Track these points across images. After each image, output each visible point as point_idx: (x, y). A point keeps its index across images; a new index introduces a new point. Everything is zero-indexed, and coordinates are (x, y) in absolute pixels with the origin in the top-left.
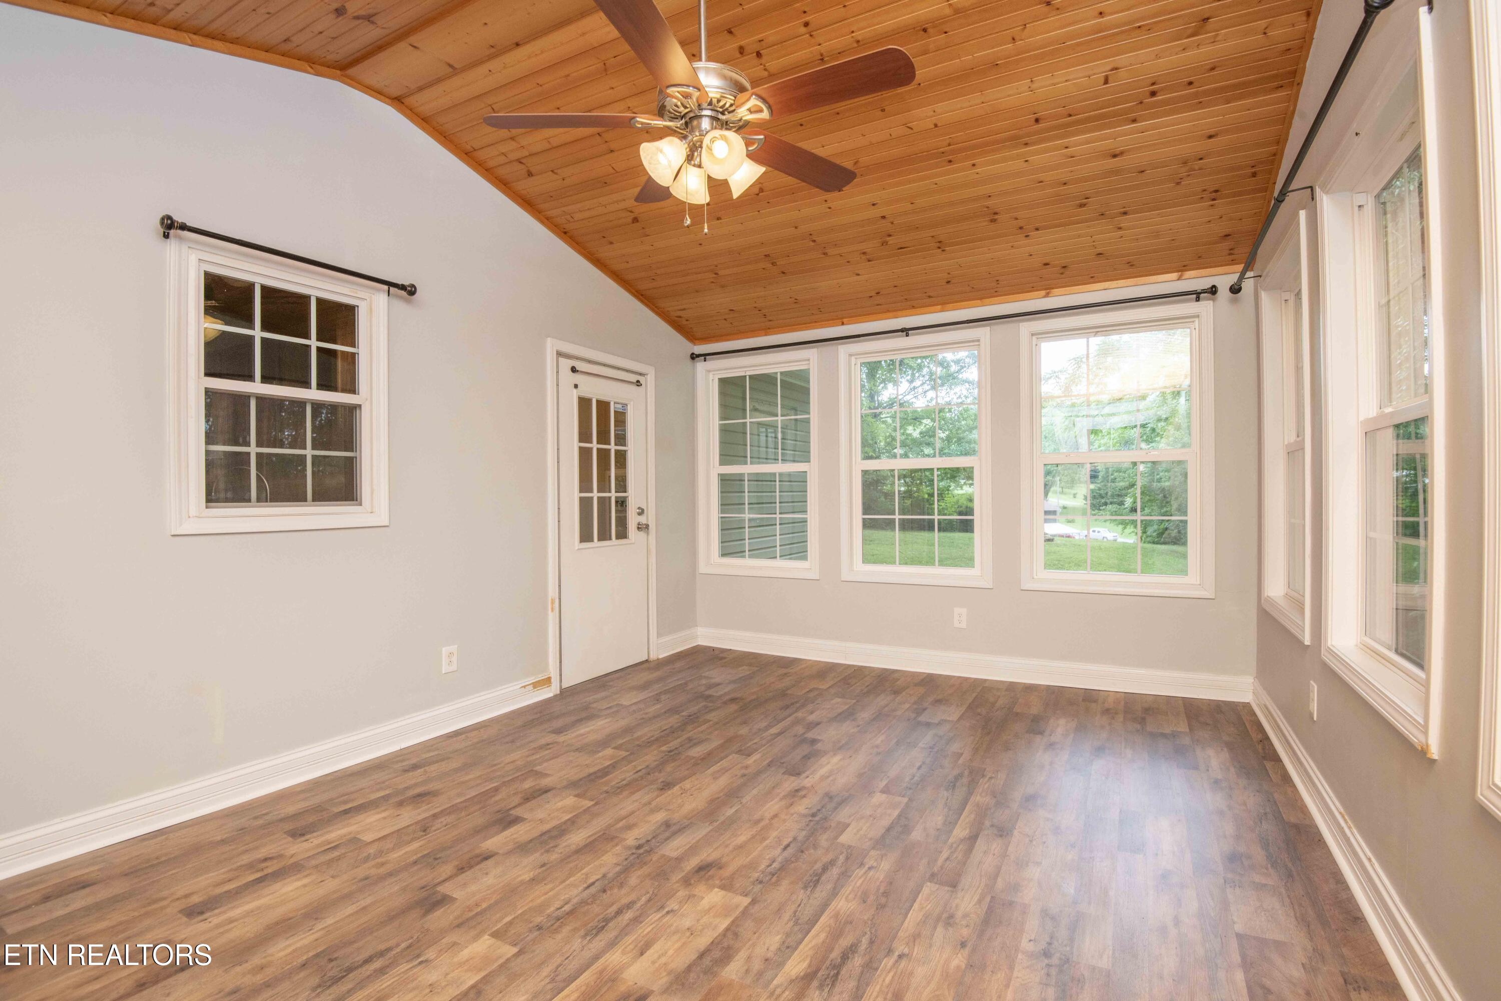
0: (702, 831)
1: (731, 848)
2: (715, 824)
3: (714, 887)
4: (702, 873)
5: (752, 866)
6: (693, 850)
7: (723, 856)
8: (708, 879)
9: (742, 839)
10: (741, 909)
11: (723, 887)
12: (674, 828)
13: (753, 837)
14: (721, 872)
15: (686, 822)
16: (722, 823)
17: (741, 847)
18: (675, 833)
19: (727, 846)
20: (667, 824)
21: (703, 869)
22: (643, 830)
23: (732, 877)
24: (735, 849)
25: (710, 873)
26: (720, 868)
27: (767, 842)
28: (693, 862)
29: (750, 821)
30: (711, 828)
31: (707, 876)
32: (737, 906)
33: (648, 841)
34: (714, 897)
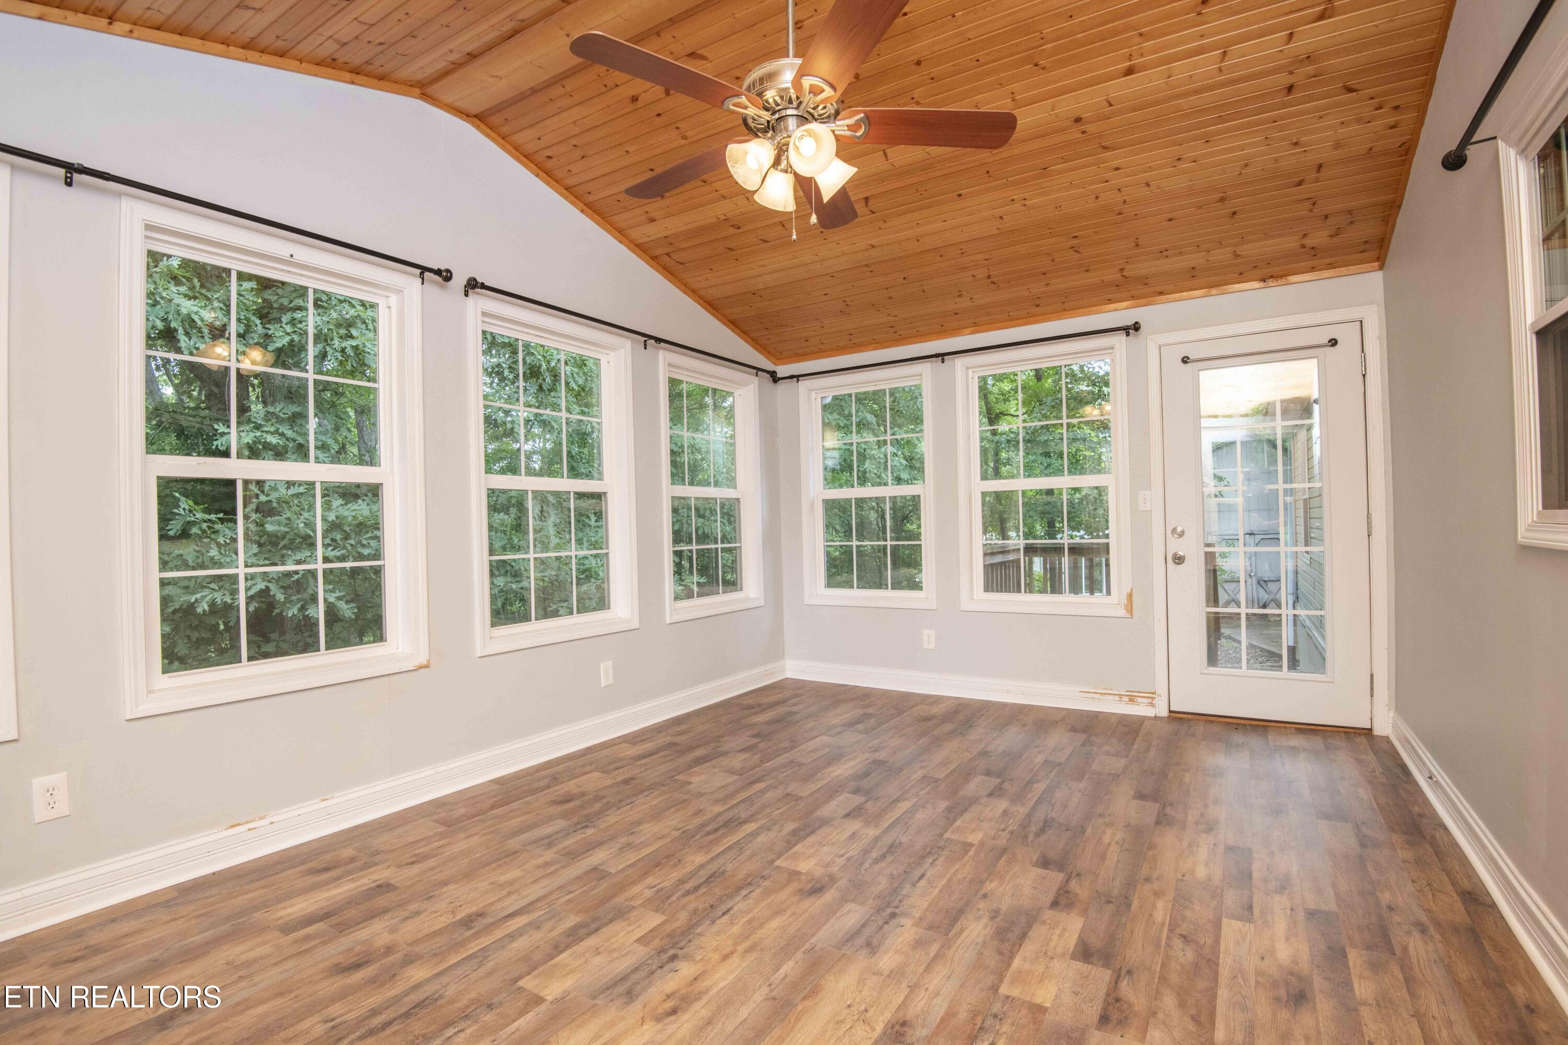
0: (824, 936)
1: (788, 913)
2: (807, 946)
3: (807, 874)
4: (818, 885)
5: (768, 892)
6: (831, 911)
7: (798, 902)
8: (812, 880)
9: (775, 923)
10: (783, 858)
11: (798, 873)
12: (860, 941)
13: (761, 926)
14: (800, 887)
15: (845, 950)
16: (798, 948)
17: (777, 913)
18: (857, 933)
19: (793, 914)
20: (872, 948)
21: (817, 890)
22: (901, 939)
23: (789, 882)
24: (785, 910)
25: (810, 886)
26: (800, 890)
27: (746, 919)
28: (829, 896)
29: (762, 950)
30: (813, 940)
31: (813, 883)
32: (787, 859)
33: (886, 923)
34: (804, 866)
